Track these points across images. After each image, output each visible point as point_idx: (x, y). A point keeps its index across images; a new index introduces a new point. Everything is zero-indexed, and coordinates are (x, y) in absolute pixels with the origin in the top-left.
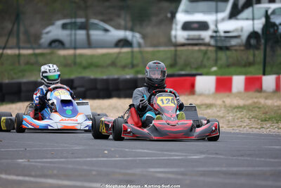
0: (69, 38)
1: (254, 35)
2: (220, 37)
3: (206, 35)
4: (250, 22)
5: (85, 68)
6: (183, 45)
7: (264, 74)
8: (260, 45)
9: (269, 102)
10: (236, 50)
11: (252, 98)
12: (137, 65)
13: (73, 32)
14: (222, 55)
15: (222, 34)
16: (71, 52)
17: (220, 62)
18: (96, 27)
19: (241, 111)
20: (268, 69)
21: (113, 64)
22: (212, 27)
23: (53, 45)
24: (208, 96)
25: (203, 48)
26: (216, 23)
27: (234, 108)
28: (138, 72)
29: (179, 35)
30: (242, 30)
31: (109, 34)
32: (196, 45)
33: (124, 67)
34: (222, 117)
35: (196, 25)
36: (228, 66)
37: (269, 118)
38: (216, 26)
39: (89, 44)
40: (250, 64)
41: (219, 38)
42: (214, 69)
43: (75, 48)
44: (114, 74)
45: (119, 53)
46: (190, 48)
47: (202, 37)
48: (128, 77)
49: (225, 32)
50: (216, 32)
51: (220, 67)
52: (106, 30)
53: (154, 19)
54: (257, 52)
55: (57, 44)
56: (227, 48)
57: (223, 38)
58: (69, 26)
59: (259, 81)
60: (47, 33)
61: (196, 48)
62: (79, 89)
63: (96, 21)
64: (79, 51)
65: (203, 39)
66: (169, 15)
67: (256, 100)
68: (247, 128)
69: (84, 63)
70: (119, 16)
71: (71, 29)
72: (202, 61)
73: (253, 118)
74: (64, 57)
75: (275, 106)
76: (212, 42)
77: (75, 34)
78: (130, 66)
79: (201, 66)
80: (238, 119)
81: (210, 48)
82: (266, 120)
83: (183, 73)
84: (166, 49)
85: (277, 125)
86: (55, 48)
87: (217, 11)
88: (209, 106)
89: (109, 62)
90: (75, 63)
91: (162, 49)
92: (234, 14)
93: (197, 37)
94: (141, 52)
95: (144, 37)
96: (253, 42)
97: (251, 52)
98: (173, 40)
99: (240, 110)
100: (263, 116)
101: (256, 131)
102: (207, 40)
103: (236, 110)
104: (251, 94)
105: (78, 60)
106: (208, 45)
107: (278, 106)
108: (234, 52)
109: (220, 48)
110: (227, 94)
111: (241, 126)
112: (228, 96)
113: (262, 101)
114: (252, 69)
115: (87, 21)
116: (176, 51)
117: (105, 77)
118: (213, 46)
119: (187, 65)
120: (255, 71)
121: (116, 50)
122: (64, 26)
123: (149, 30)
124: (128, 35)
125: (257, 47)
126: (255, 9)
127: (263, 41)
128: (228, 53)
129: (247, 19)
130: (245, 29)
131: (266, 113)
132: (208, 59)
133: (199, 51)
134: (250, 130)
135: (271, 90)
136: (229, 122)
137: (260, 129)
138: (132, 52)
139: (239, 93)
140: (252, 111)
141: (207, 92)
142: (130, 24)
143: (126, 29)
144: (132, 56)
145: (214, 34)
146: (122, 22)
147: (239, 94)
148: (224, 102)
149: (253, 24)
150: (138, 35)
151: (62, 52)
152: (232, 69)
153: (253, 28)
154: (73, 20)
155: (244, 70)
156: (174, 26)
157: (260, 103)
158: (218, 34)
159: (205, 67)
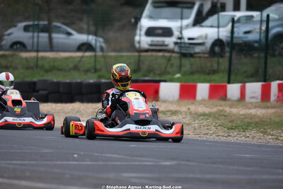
0: (31, 40)
1: (218, 42)
2: (185, 43)
3: (170, 41)
4: (215, 30)
5: (47, 71)
6: (147, 51)
7: (229, 83)
8: (224, 53)
9: (234, 111)
10: (200, 57)
11: (217, 106)
12: (100, 70)
13: (36, 34)
14: (186, 62)
15: (187, 41)
16: (33, 54)
17: (183, 69)
18: (59, 30)
19: (207, 119)
20: (233, 77)
21: (76, 68)
22: (176, 33)
23: (15, 47)
24: (171, 102)
25: (167, 54)
26: (181, 29)
27: (200, 116)
28: (100, 77)
29: (143, 40)
30: (206, 37)
31: (72, 37)
32: (160, 51)
33: (87, 71)
34: (188, 124)
35: (160, 31)
36: (192, 73)
37: (236, 127)
38: (181, 33)
39: (51, 47)
40: (214, 72)
41: (183, 45)
42: (178, 75)
43: (38, 51)
44: (77, 78)
45: (82, 57)
46: (154, 54)
47: (166, 43)
48: (91, 81)
49: (189, 39)
50: (180, 38)
51: (184, 74)
52: (69, 34)
53: (117, 24)
54: (221, 60)
55: (18, 46)
56: (191, 55)
57: (187, 45)
58: (31, 29)
59: (224, 88)
60: (9, 35)
61: (160, 54)
62: (42, 92)
63: (59, 24)
64: (41, 54)
65: (166, 46)
66: (133, 20)
67: (221, 108)
68: (214, 135)
69: (47, 66)
70: (81, 20)
71: (33, 32)
72: (166, 68)
73: (219, 125)
74: (26, 59)
75: (241, 115)
76: (177, 49)
77: (38, 37)
78: (93, 71)
79: (165, 72)
80: (204, 126)
81: (174, 55)
82: (232, 129)
83: (147, 78)
84: (130, 54)
85: (244, 133)
86: (17, 50)
87: (182, 18)
88: (174, 113)
89: (71, 65)
90: (37, 66)
91: (125, 54)
92: (199, 21)
93: (161, 43)
94: (104, 57)
95: (106, 41)
96: (217, 49)
97: (215, 59)
98: (137, 45)
99: (206, 117)
100: (229, 124)
101: (223, 139)
102: (171, 46)
103: (201, 117)
104: (215, 101)
105: (40, 63)
106: (173, 51)
107: (243, 115)
108: (198, 59)
109: (184, 55)
110: (192, 101)
111: (207, 134)
112: (193, 103)
113: (227, 109)
114: (215, 77)
115: (50, 24)
116: (139, 56)
117: (68, 81)
118: (177, 53)
119: (150, 71)
120: (219, 79)
121: (79, 54)
122: (26, 29)
123: (111, 34)
124: (91, 39)
125: (221, 55)
126: (220, 17)
127: (227, 49)
128: (192, 60)
129: (212, 27)
130: (209, 36)
131: (232, 121)
132: (172, 65)
133: (164, 57)
134: (217, 138)
135: (236, 99)
136: (195, 129)
137: (226, 137)
138: (95, 56)
139: (203, 100)
140: (218, 119)
141: (171, 99)
142: (92, 28)
143: (89, 33)
144: (95, 61)
145: (179, 41)
146: (85, 27)
147: (203, 102)
148: (189, 109)
149: (218, 32)
150: (101, 40)
151: (24, 55)
152: (196, 77)
153: (218, 35)
154: (36, 23)
155: (208, 77)
156: (138, 32)
157: (226, 112)
158: (182, 41)
159: (169, 73)
